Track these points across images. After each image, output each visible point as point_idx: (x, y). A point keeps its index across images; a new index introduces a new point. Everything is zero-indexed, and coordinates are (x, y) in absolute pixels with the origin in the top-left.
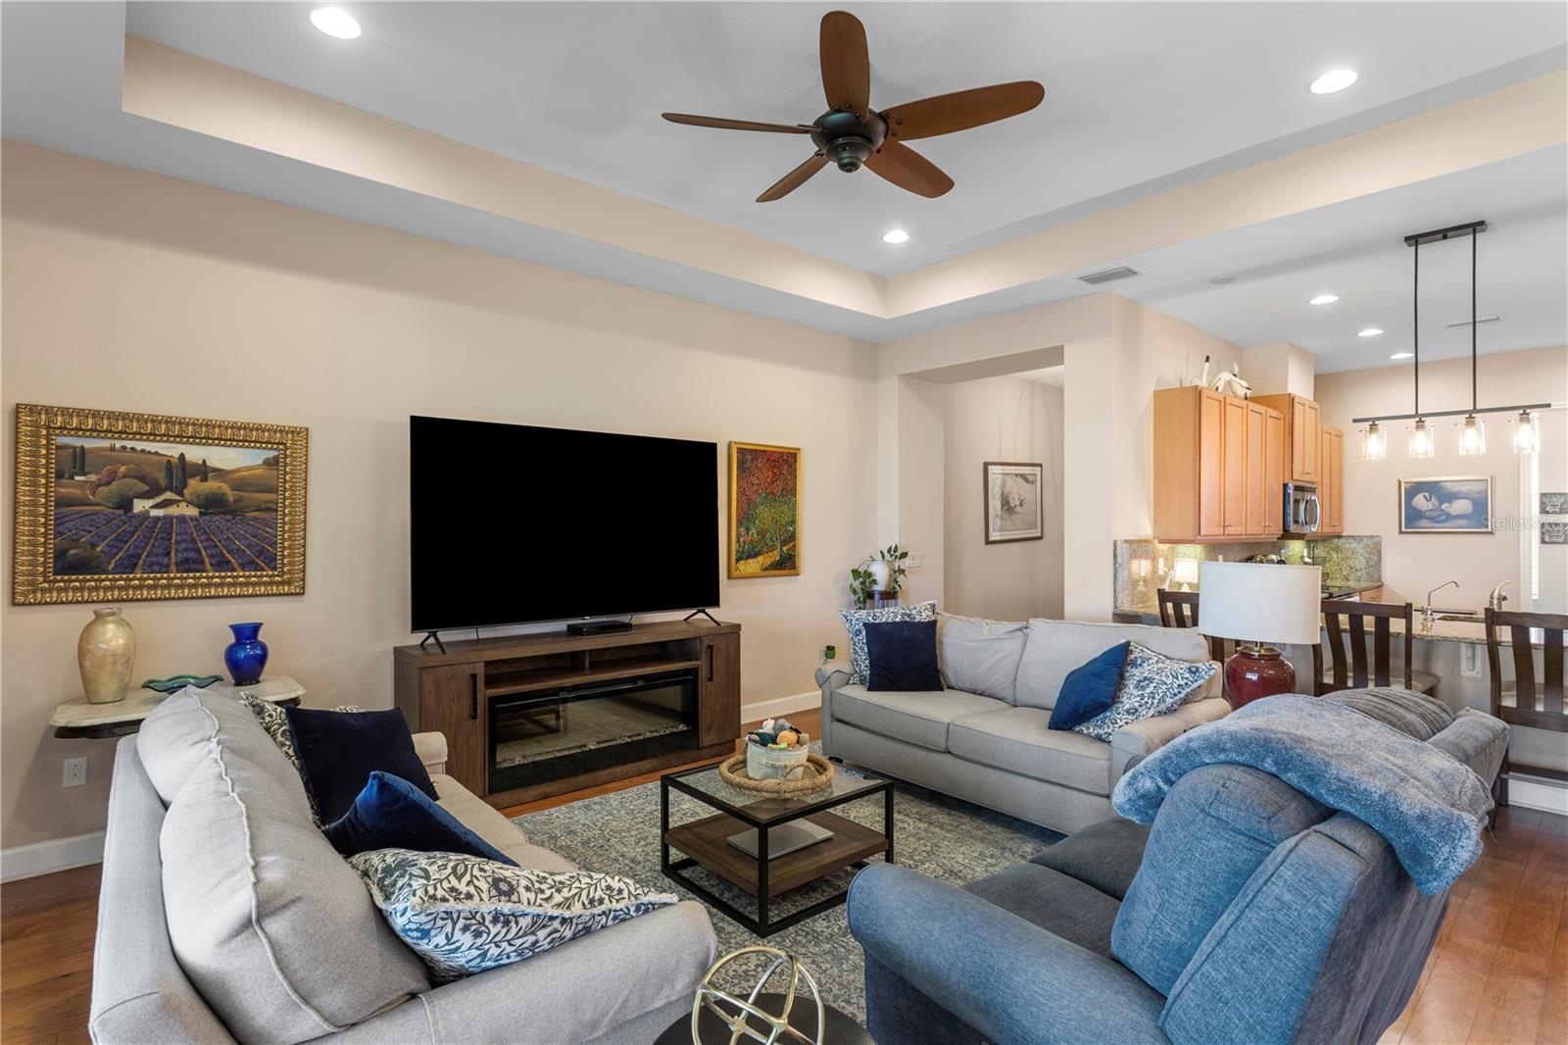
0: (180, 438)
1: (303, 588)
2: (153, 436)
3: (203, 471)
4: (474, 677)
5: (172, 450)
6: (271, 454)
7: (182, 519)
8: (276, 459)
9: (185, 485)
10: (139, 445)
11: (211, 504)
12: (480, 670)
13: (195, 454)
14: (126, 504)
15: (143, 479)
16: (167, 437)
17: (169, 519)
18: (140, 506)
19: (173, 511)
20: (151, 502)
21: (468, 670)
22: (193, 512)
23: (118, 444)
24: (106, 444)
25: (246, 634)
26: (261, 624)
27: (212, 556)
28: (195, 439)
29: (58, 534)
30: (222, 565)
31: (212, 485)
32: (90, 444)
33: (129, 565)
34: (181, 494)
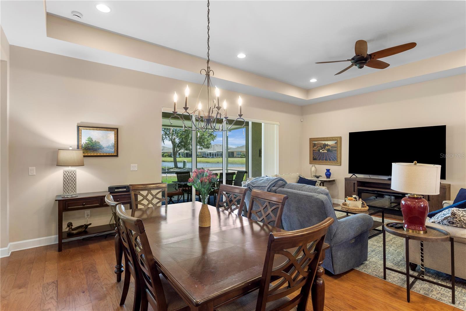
0: (325, 141)
1: (341, 164)
2: (322, 141)
3: (327, 145)
4: (354, 183)
5: (324, 142)
6: (336, 141)
7: (325, 152)
8: (336, 142)
9: (325, 148)
10: (320, 142)
11: (328, 150)
12: (356, 182)
13: (326, 143)
14: (319, 151)
15: (321, 147)
16: (323, 141)
17: (324, 153)
18: (321, 151)
19: (324, 151)
20: (322, 150)
21: (354, 182)
22: (326, 151)
23: (318, 142)
24: (317, 142)
25: (328, 170)
26: (330, 169)
27: (329, 158)
28: (326, 140)
29: (313, 155)
30: (330, 160)
31: (328, 147)
32: (316, 142)
33: (319, 160)
34: (325, 149)
